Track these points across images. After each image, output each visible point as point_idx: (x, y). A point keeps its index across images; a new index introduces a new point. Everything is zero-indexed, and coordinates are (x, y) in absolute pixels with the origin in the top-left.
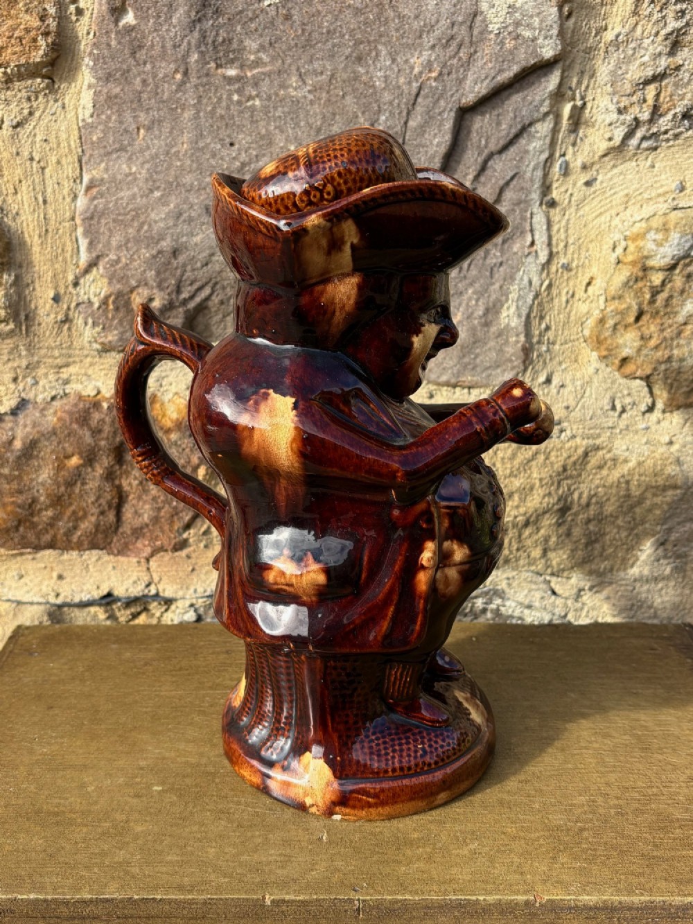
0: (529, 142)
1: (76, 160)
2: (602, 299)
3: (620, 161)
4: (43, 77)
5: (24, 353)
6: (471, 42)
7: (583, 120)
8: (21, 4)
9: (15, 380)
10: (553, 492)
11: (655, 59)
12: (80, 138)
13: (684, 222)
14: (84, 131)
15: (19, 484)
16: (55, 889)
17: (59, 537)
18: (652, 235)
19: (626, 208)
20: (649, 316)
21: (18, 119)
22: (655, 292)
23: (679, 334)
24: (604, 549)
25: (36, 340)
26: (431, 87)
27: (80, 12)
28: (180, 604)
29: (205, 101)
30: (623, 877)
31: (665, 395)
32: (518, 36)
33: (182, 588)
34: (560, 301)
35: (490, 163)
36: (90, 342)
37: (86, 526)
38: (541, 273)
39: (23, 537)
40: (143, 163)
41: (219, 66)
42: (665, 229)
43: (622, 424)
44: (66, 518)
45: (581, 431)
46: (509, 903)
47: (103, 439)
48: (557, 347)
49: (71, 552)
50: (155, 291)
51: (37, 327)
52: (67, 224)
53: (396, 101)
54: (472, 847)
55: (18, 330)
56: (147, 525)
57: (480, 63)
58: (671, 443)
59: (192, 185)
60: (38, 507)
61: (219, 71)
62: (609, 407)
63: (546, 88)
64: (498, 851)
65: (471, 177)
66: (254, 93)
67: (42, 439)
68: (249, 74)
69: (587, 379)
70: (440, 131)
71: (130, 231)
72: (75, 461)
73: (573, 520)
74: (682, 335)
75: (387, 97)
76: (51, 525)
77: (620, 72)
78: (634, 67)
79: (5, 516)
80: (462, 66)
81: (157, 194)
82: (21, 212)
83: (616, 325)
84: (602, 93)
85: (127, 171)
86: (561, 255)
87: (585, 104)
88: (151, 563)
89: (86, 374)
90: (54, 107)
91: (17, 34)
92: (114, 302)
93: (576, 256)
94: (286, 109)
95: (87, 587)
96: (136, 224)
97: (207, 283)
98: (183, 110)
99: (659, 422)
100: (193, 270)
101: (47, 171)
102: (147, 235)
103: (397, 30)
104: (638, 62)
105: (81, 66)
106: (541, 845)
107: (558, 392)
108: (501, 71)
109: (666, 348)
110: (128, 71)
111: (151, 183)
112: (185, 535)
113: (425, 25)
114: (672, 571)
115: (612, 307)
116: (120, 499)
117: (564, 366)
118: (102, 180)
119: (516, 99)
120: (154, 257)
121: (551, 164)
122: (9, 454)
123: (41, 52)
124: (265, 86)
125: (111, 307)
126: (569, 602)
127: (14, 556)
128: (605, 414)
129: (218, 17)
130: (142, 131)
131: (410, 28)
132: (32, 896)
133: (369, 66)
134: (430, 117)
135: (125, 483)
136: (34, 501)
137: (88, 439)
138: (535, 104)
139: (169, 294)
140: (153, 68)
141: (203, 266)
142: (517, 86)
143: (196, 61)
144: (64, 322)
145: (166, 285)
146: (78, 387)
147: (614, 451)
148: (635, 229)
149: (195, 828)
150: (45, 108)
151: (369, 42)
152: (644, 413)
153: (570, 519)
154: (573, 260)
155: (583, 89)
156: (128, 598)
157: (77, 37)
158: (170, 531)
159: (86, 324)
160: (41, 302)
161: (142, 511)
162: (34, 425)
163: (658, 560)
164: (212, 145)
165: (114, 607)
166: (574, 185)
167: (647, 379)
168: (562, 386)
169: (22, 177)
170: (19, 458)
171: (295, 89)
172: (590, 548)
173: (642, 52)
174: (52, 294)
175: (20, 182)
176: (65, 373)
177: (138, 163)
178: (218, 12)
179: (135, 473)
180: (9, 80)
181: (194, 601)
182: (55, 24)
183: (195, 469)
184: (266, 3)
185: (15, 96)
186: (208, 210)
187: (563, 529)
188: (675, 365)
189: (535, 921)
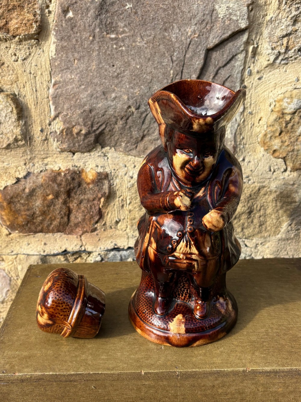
0: (235, 62)
1: (49, 73)
2: (265, 126)
3: (272, 69)
4: (35, 39)
5: (29, 153)
6: (212, 22)
7: (257, 53)
8: (26, 10)
9: (25, 164)
10: (246, 205)
11: (287, 27)
12: (50, 64)
13: (299, 94)
14: (52, 61)
15: (28, 207)
16: (59, 370)
17: (44, 228)
18: (286, 100)
19: (275, 89)
20: (285, 133)
21: (25, 57)
22: (287, 123)
23: (297, 140)
24: (266, 228)
25: (34, 148)
26: (195, 41)
27: (50, 12)
28: (94, 254)
29: (102, 48)
30: (280, 360)
31: (291, 165)
32: (231, 19)
33: (95, 247)
34: (248, 127)
35: (219, 71)
36: (56, 148)
37: (55, 223)
38: (240, 116)
39: (30, 228)
40: (77, 74)
41: (108, 34)
42: (291, 97)
43: (274, 177)
44: (47, 220)
45: (257, 180)
46: (237, 371)
47: (62, 188)
48: (247, 146)
49: (49, 234)
50: (82, 127)
51: (34, 143)
52: (45, 100)
53: (181, 47)
54: (221, 350)
55: (26, 144)
56: (80, 222)
57: (215, 31)
58: (294, 184)
59: (97, 83)
60: (36, 216)
61: (108, 36)
62: (268, 170)
63: (242, 40)
64: (231, 351)
65: (211, 77)
66: (122, 44)
67: (37, 188)
68: (120, 37)
69: (259, 159)
70: (199, 59)
71: (72, 102)
72: (51, 197)
73: (254, 216)
74: (298, 140)
75: (177, 45)
76: (41, 223)
77: (272, 33)
78: (278, 31)
79: (22, 220)
80: (208, 32)
81: (83, 87)
82: (26, 95)
83: (271, 136)
84: (265, 42)
85: (70, 78)
86: (249, 108)
87: (258, 46)
88: (82, 237)
89: (54, 161)
90: (40, 51)
91: (24, 22)
92: (66, 132)
93: (254, 108)
94: (136, 51)
95: (57, 247)
96: (74, 99)
97: (104, 123)
98: (93, 52)
99: (289, 176)
100: (98, 118)
101: (37, 78)
102: (79, 104)
103: (181, 17)
104: (280, 29)
105: (50, 34)
106: (248, 349)
107: (248, 164)
108: (224, 34)
109: (292, 146)
110: (70, 36)
111: (80, 82)
112: (96, 226)
113: (192, 15)
114: (294, 236)
115: (270, 129)
116: (70, 211)
117: (250, 154)
118: (60, 81)
119: (230, 45)
120: (82, 113)
121: (244, 71)
122: (23, 195)
123: (34, 29)
124: (127, 41)
126: (253, 249)
127: (26, 236)
128: (267, 173)
129: (107, 14)
130: (76, 61)
131: (186, 17)
132: (51, 373)
133: (170, 32)
134: (195, 53)
135: (71, 205)
136: (34, 213)
137: (56, 187)
138: (238, 47)
139: (88, 128)
140: (80, 35)
141: (102, 116)
142: (230, 39)
143: (98, 32)
145: (87, 124)
146: (51, 167)
147: (271, 188)
148: (279, 97)
149: (111, 345)
150: (36, 52)
151: (169, 23)
152: (283, 172)
153: (253, 216)
154: (253, 110)
155: (257, 40)
156: (73, 252)
157: (49, 23)
158: (90, 224)
159: (54, 141)
160: (35, 132)
161: (78, 217)
162: (34, 182)
163: (289, 232)
164: (105, 66)
165: (67, 255)
166: (254, 79)
167: (284, 159)
168: (249, 162)
169: (27, 81)
170: (28, 196)
171: (139, 42)
172: (261, 227)
173: (282, 24)
174: (40, 129)
175: (26, 83)
176: (46, 161)
177: (75, 74)
178: (107, 11)
179: (75, 201)
180: (20, 41)
181: (100, 252)
182: (40, 17)
183: (100, 199)
184: (127, 7)
185: (23, 47)
186: (104, 93)
187: (250, 220)
188: (295, 153)
189: (247, 378)
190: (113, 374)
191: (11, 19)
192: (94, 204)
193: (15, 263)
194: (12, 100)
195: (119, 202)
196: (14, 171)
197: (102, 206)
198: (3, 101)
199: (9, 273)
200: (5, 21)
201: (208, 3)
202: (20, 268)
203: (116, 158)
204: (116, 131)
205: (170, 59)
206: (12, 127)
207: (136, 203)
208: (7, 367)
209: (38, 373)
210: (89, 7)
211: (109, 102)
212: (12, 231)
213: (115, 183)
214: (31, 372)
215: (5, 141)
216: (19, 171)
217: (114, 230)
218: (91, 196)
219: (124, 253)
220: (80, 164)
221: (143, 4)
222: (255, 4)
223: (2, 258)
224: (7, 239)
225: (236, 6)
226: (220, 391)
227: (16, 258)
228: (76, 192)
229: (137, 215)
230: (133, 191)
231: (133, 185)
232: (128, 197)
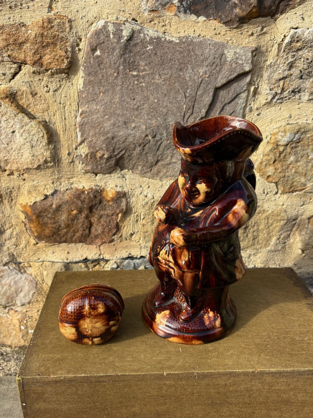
0: (239, 100)
1: (77, 104)
2: (262, 155)
3: (269, 107)
4: (65, 73)
5: (56, 173)
6: (221, 65)
7: (257, 92)
8: (58, 47)
9: (53, 183)
11: (283, 72)
12: (78, 96)
13: (291, 129)
14: (80, 93)
15: (54, 220)
16: (90, 372)
17: (68, 238)
18: (280, 134)
19: (271, 124)
20: (278, 161)
21: (56, 88)
22: (281, 153)
23: (288, 167)
24: (258, 241)
25: (61, 169)
26: (206, 80)
27: (80, 50)
28: (111, 261)
29: (125, 83)
30: (283, 362)
31: (282, 188)
32: (237, 63)
33: (112, 256)
35: (225, 107)
36: (81, 170)
37: (78, 235)
40: (102, 106)
41: (130, 71)
42: (285, 131)
43: (267, 198)
44: (71, 232)
46: (247, 372)
47: (85, 204)
49: (72, 244)
50: (105, 152)
51: (61, 164)
52: (73, 127)
53: (193, 85)
54: (231, 352)
55: (55, 165)
56: (100, 234)
57: (223, 72)
58: (283, 205)
59: (119, 114)
60: (61, 228)
61: (130, 73)
62: (262, 193)
63: (246, 81)
64: (240, 353)
65: (218, 112)
67: (63, 204)
68: (141, 74)
70: (208, 96)
71: (97, 130)
72: (75, 212)
73: (249, 231)
75: (190, 83)
76: (66, 235)
77: (271, 76)
78: (276, 74)
79: (49, 232)
80: (217, 73)
81: (107, 117)
82: (56, 122)
83: (266, 164)
84: (264, 83)
85: (96, 108)
87: (258, 87)
88: (101, 247)
89: (79, 181)
90: (69, 84)
91: (56, 58)
92: (90, 156)
94: (154, 87)
95: (78, 256)
96: (99, 128)
97: (124, 149)
98: (117, 86)
99: (279, 198)
100: (119, 144)
101: (66, 107)
102: (103, 132)
103: (195, 60)
104: (278, 73)
105: (79, 69)
106: (254, 351)
108: (231, 75)
109: (283, 172)
110: (97, 72)
111: (104, 113)
112: (113, 238)
113: (205, 58)
114: (281, 248)
115: (265, 158)
116: (91, 225)
118: (86, 111)
119: (235, 85)
120: (105, 140)
121: (246, 108)
122: (51, 210)
123: (65, 65)
124: (147, 79)
125: (89, 157)
126: (246, 259)
127: (51, 245)
128: (261, 195)
129: (130, 53)
130: (101, 94)
131: (199, 59)
132: (83, 375)
133: (184, 72)
134: (205, 91)
135: (92, 220)
136: (60, 226)
137: (80, 204)
138: (242, 87)
139: (110, 153)
140: (106, 71)
141: (122, 143)
142: (236, 80)
143: (122, 69)
144: (71, 162)
145: (109, 150)
146: (76, 186)
147: (264, 208)
148: (274, 131)
149: (135, 348)
150: (66, 85)
151: (184, 63)
152: (274, 195)
155: (258, 81)
156: (93, 260)
157: (78, 59)
158: (108, 236)
159: (79, 163)
160: (63, 155)
161: (98, 229)
162: (60, 199)
163: (277, 245)
164: (127, 100)
165: (88, 263)
166: (253, 115)
167: (276, 183)
170: (54, 211)
171: (158, 80)
172: (254, 241)
173: (279, 69)
174: (67, 153)
175: (56, 111)
176: (71, 181)
177: (100, 105)
178: (130, 51)
179: (96, 216)
180: (52, 74)
181: (116, 261)
182: (70, 54)
183: (117, 215)
184: (148, 49)
185: (55, 80)
186: (125, 123)
187: (245, 235)
188: (286, 178)
189: (255, 378)
190: (139, 375)
191: (45, 55)
192: (112, 219)
193: (41, 269)
194: (43, 126)
195: (134, 217)
196: (42, 189)
197: (120, 221)
198: (35, 128)
199: (36, 277)
200: (39, 56)
201: (218, 48)
202: (45, 273)
203: (133, 179)
204: (134, 156)
205: (183, 95)
206: (43, 150)
207: (149, 218)
208: (42, 369)
209: (71, 375)
210: (115, 47)
211: (129, 131)
212: (39, 241)
213: (131, 201)
214: (64, 375)
215: (36, 162)
216: (47, 189)
217: (128, 241)
218: (110, 212)
219: (137, 261)
220: (102, 184)
221: (162, 46)
222: (258, 50)
223: (30, 264)
224: (34, 248)
225: (242, 51)
226: (231, 389)
227: (42, 265)
228: (97, 208)
229: (149, 229)
230: (147, 208)
231: (147, 203)
232: (142, 213)
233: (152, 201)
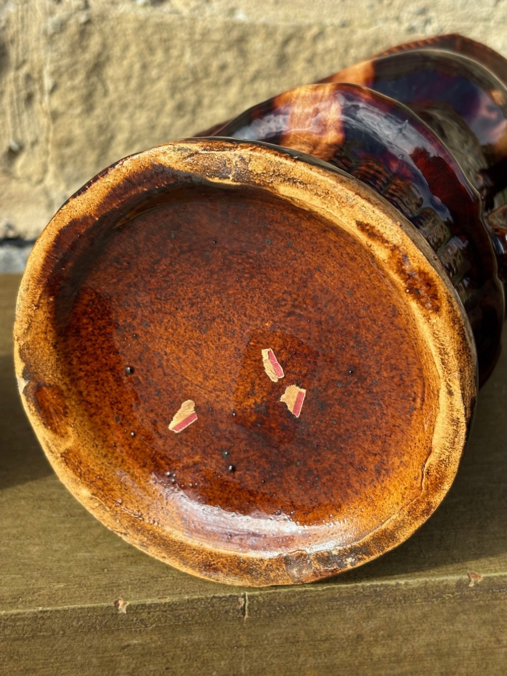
46: (437, 586)
149: (8, 522)
189: (467, 606)
190: (15, 618)
195: (17, 86)
207: (73, 88)
226: (378, 651)
229: (78, 132)
230: (63, 44)
231: (62, 26)
232: (48, 68)
233: (83, 18)
